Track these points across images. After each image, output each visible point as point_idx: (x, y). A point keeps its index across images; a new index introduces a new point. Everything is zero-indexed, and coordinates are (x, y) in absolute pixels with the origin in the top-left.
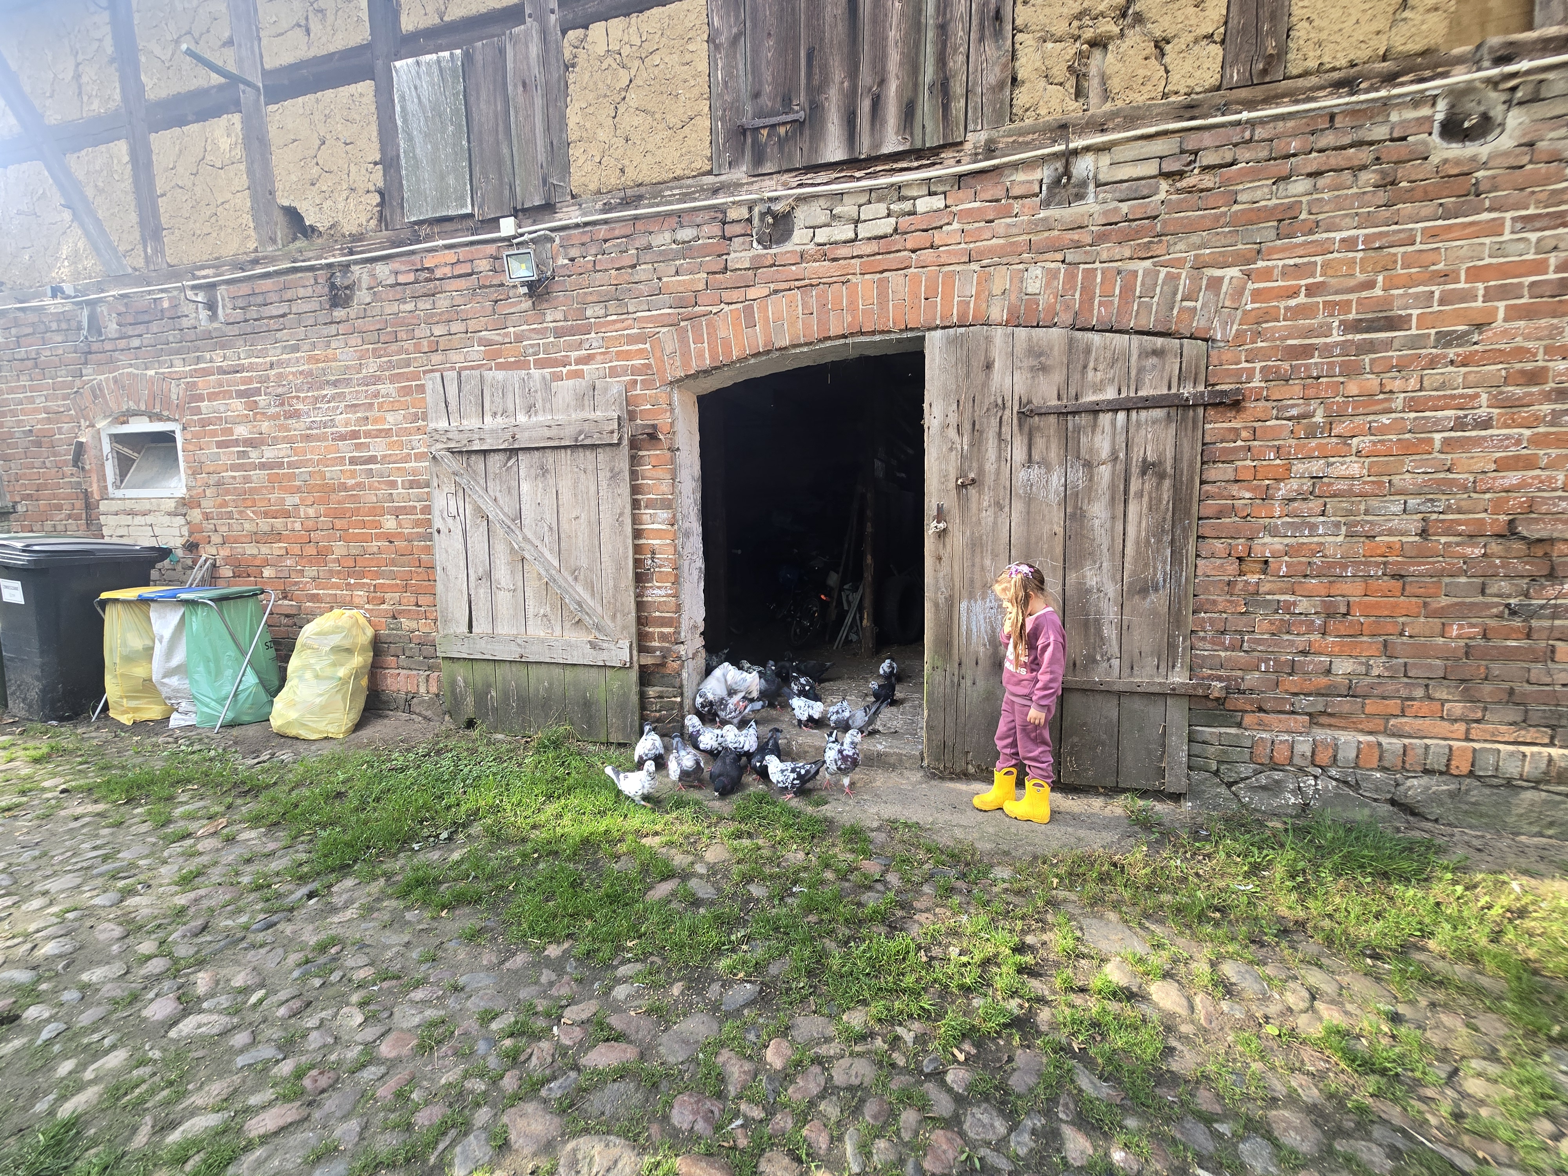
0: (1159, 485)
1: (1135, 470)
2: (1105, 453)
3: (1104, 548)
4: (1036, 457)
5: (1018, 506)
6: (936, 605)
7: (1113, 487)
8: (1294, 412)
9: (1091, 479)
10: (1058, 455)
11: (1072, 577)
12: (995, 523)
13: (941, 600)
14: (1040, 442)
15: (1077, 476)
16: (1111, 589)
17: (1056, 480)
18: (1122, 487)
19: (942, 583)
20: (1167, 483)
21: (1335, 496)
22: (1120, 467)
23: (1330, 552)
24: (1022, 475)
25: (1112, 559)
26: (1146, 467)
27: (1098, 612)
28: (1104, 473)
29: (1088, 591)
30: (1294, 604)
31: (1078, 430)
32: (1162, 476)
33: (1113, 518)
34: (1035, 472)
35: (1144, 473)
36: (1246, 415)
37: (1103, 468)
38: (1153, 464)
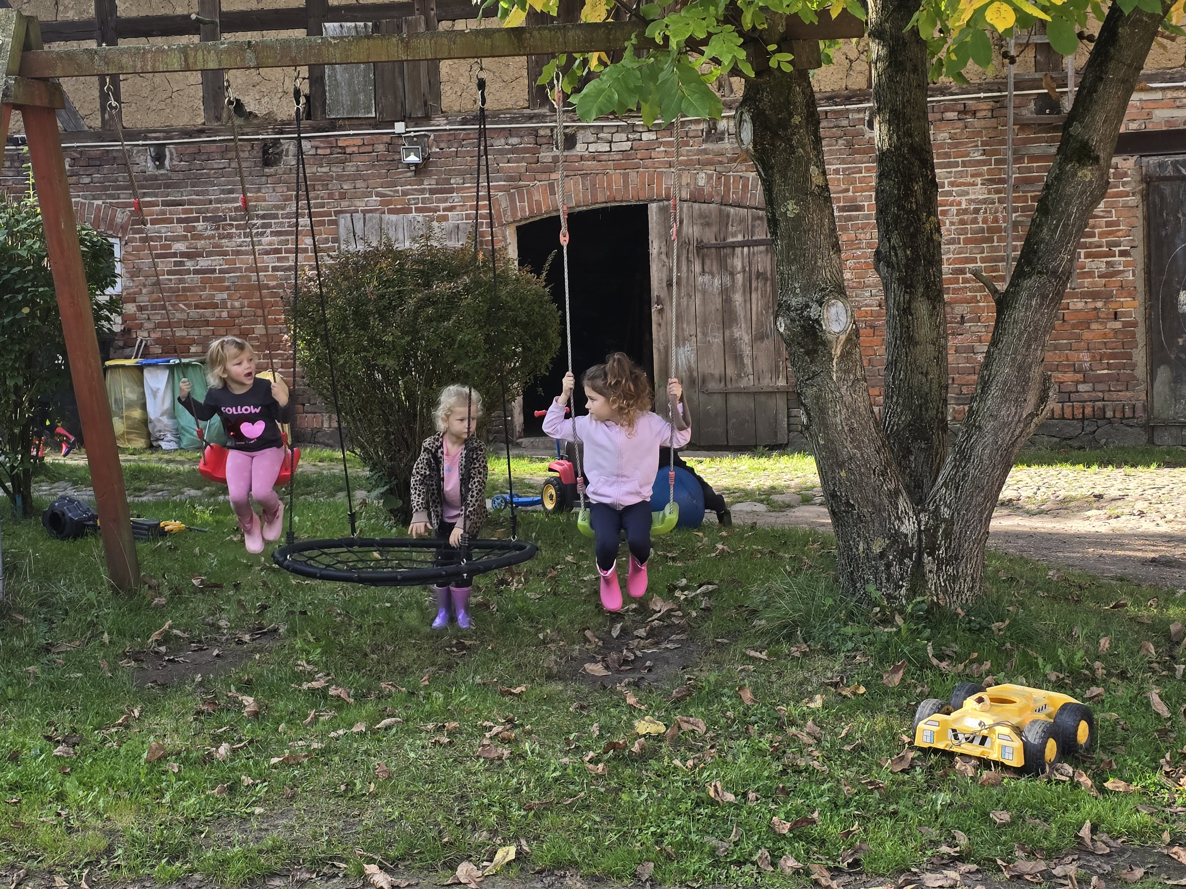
0: (765, 284)
1: (753, 277)
2: (739, 268)
3: (742, 317)
4: (707, 270)
5: (699, 296)
6: (659, 350)
7: (744, 285)
9: (733, 281)
10: (717, 268)
11: (727, 333)
12: (688, 305)
13: (662, 347)
14: (708, 262)
15: (727, 280)
16: (746, 338)
17: (717, 282)
18: (748, 285)
19: (661, 338)
20: (769, 283)
22: (747, 275)
24: (700, 279)
25: (746, 323)
26: (759, 275)
27: (741, 350)
28: (739, 277)
29: (736, 339)
31: (726, 256)
32: (766, 279)
33: (745, 301)
34: (707, 277)
35: (758, 278)
37: (739, 275)
38: (761, 274)
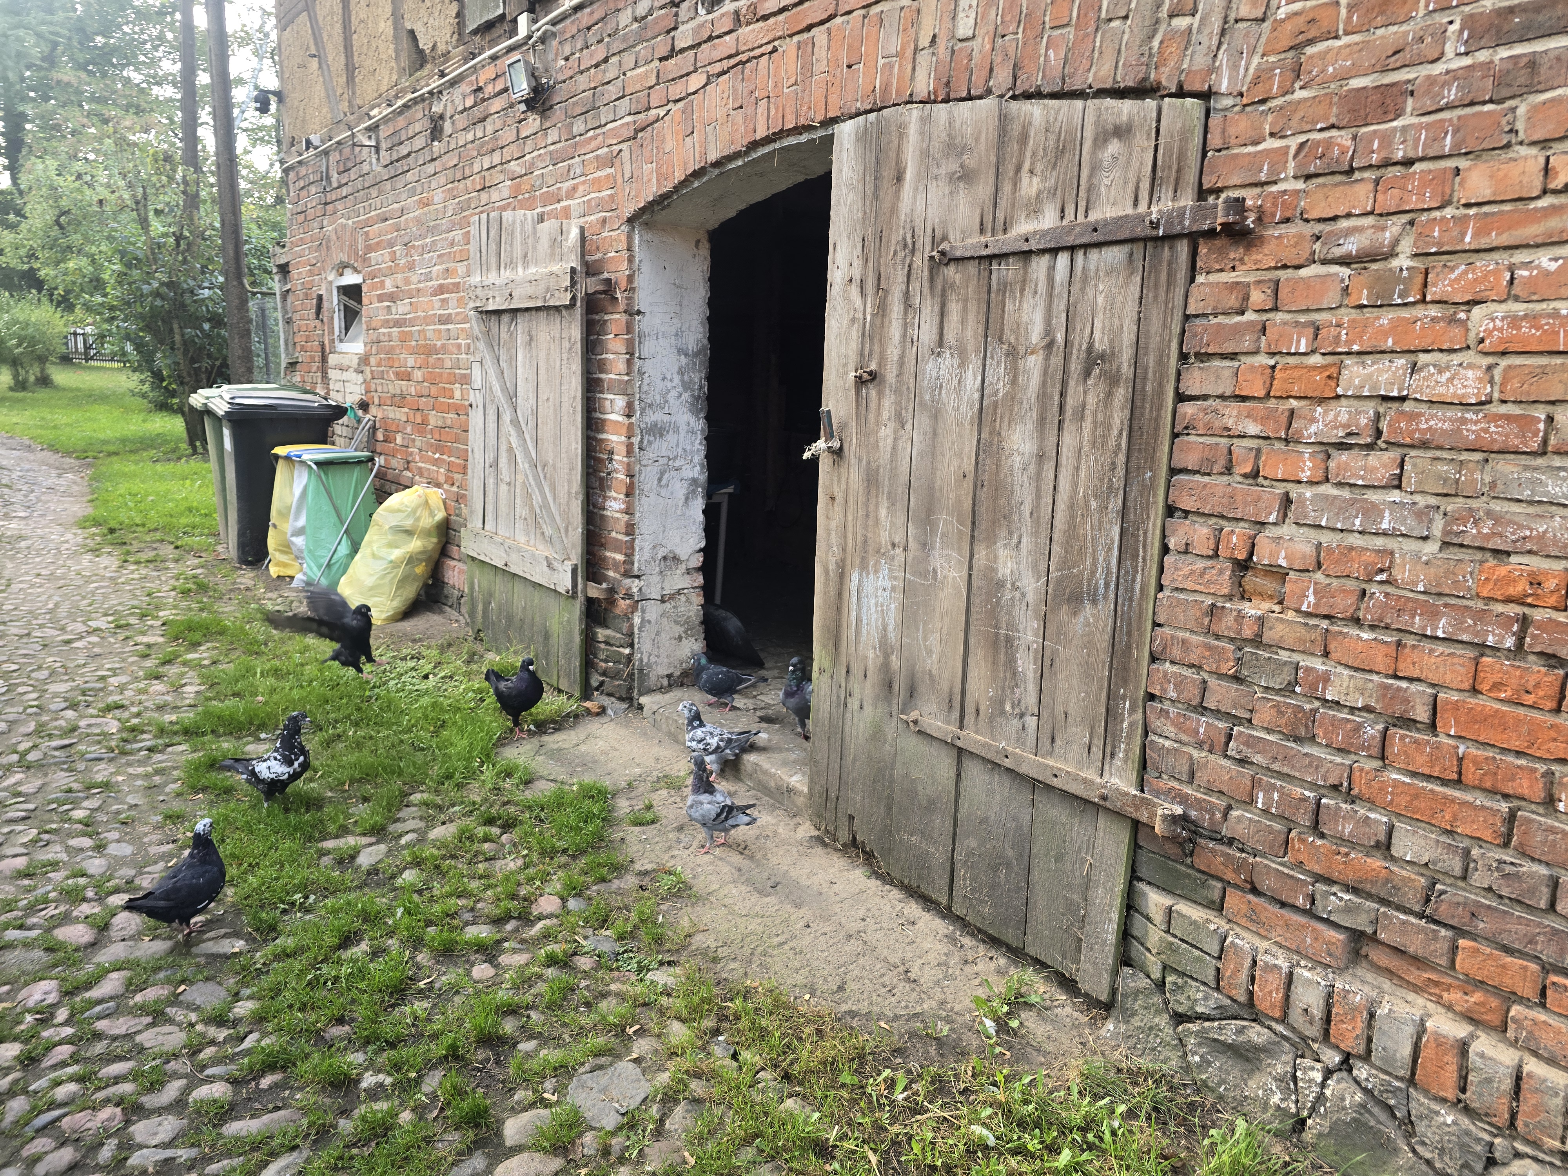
0: (1109, 396)
1: (1076, 366)
2: (1036, 332)
3: (1026, 509)
4: (950, 337)
5: (922, 423)
6: (826, 572)
7: (1043, 396)
8: (1351, 246)
9: (1014, 382)
10: (976, 333)
11: (981, 556)
12: (895, 448)
13: (832, 567)
14: (954, 308)
15: (998, 373)
16: (1031, 588)
17: (971, 380)
18: (1056, 398)
20: (1121, 393)
21: (1424, 445)
22: (1056, 359)
23: (1402, 574)
25: (1036, 534)
26: (1091, 361)
27: (1012, 625)
28: (1033, 370)
29: (1001, 585)
30: (1326, 678)
31: (1004, 287)
32: (1113, 380)
33: (1042, 455)
34: (946, 363)
35: (1087, 373)
36: (1265, 256)
37: (1032, 359)
38: (1102, 356)
